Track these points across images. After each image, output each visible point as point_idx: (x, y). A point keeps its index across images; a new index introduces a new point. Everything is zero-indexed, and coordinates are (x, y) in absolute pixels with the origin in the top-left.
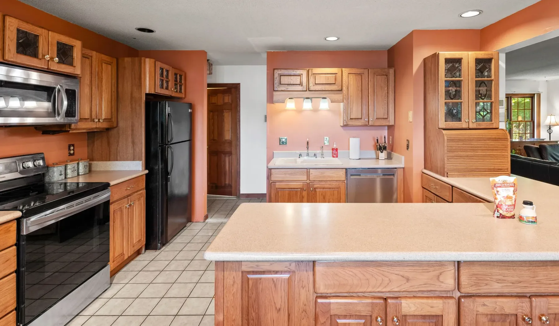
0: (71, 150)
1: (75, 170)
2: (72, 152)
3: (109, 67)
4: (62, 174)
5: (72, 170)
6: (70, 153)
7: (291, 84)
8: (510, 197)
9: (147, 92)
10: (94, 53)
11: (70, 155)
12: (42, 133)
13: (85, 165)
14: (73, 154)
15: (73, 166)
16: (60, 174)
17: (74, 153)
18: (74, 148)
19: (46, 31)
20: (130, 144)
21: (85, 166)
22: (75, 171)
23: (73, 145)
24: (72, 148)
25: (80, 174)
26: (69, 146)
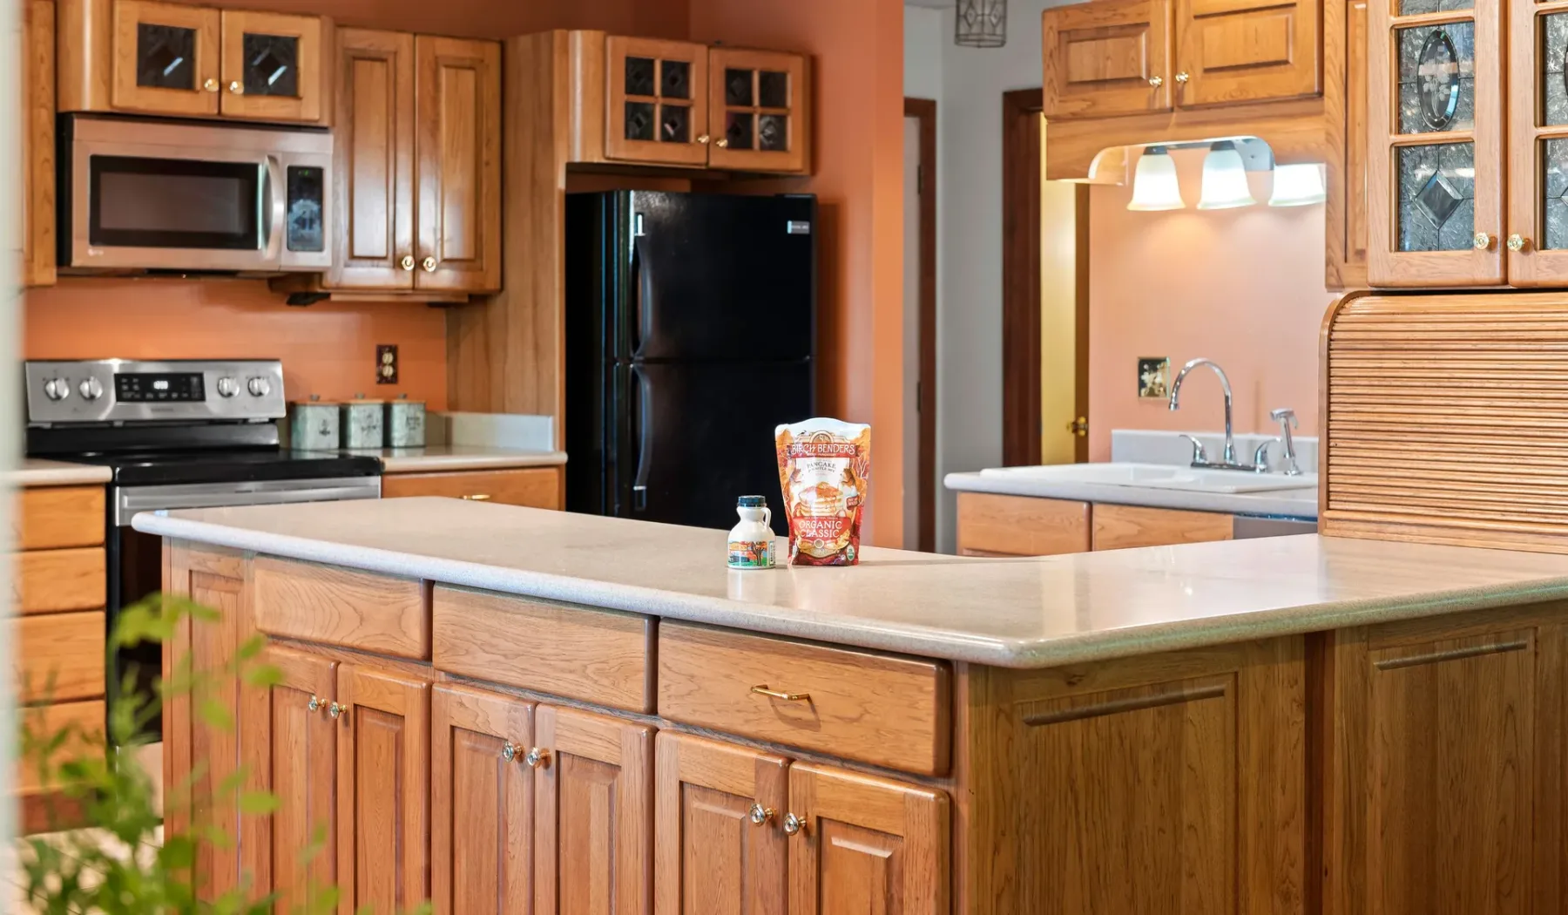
0: (384, 365)
1: (374, 427)
2: (388, 371)
3: (469, 76)
4: (329, 433)
5: (365, 425)
6: (380, 375)
7: (1108, 77)
8: (829, 490)
9: (578, 158)
10: (404, 39)
11: (383, 379)
12: (286, 300)
13: (410, 416)
14: (394, 379)
15: (367, 414)
16: (322, 429)
17: (395, 375)
18: (395, 359)
19: (213, 14)
20: (530, 353)
21: (411, 418)
22: (375, 431)
23: (393, 350)
24: (388, 358)
25: (396, 443)
26: (380, 351)
